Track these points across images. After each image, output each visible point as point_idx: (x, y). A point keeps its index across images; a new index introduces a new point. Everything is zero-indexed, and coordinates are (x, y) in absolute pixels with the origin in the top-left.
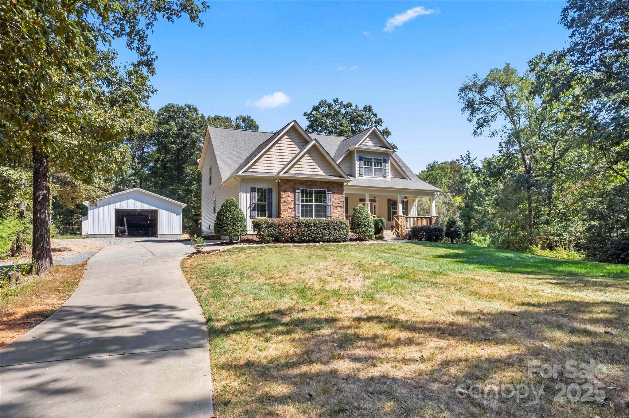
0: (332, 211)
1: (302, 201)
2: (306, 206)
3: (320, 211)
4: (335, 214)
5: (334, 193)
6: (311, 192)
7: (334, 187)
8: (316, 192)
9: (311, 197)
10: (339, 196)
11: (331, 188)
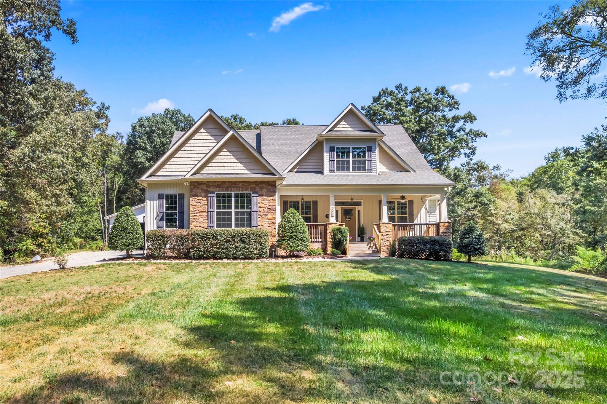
0: (259, 219)
1: (218, 207)
2: (224, 213)
3: (243, 219)
4: (263, 223)
5: (261, 195)
6: (230, 196)
7: (262, 188)
8: (237, 196)
9: (230, 201)
10: (268, 199)
11: (258, 189)
